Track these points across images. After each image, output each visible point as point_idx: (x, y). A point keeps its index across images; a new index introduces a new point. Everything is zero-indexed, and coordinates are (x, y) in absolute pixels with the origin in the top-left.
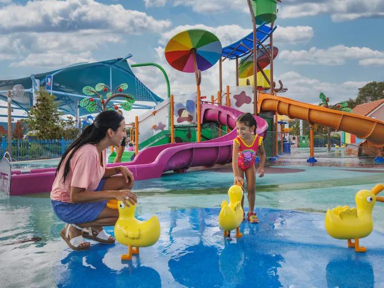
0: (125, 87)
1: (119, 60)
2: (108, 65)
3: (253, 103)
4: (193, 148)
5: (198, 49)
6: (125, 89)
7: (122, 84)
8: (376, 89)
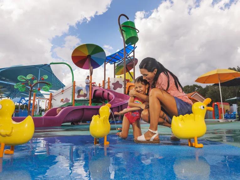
0: (46, 77)
1: (45, 65)
2: (38, 68)
3: (124, 88)
4: (84, 108)
5: (92, 56)
6: (46, 78)
7: (44, 76)
8: (189, 89)
